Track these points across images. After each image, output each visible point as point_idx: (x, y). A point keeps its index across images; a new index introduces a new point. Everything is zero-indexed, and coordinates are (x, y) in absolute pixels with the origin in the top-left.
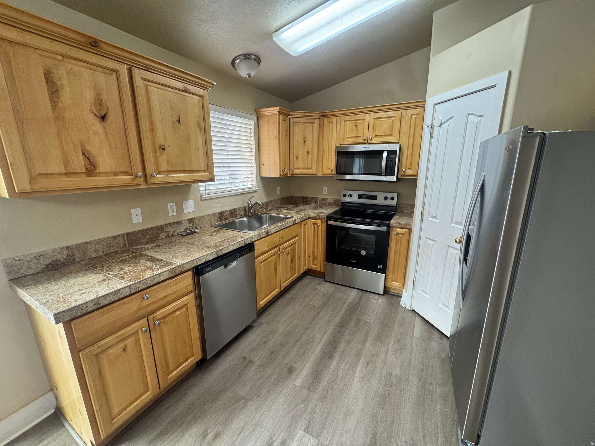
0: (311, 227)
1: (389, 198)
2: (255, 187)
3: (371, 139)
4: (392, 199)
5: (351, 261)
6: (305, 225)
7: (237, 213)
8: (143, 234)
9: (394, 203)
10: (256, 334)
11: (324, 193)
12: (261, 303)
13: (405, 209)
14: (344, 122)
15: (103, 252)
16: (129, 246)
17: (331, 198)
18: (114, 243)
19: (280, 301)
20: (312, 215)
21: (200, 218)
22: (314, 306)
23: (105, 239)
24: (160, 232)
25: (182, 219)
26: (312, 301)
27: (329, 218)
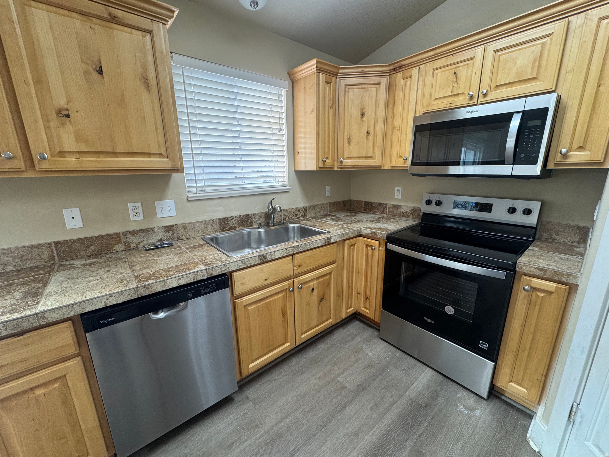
0: (363, 250)
1: (520, 210)
2: (287, 185)
3: (485, 95)
4: (527, 212)
5: (425, 318)
6: (351, 246)
7: (252, 222)
8: (83, 244)
9: (532, 220)
10: (229, 419)
11: (396, 197)
12: (251, 366)
13: (556, 235)
14: (431, 73)
15: (15, 266)
16: (59, 260)
17: (407, 206)
18: (34, 254)
19: (294, 361)
20: (365, 232)
21: (185, 227)
22: (344, 388)
23: (17, 248)
24: (114, 242)
25: (153, 226)
26: (345, 374)
27: (391, 238)
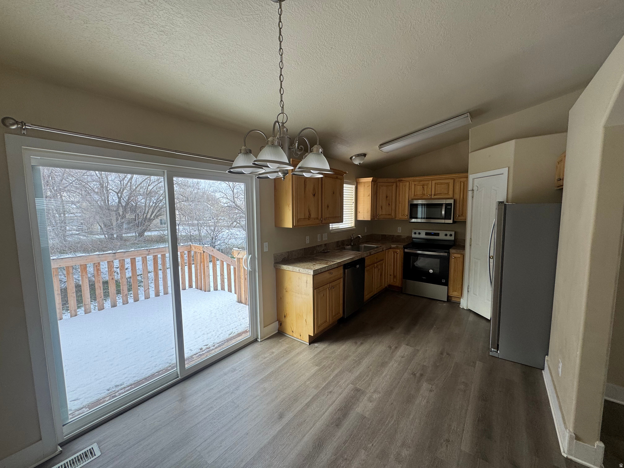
0: (392, 254)
1: (448, 235)
2: (354, 227)
3: (433, 196)
4: (451, 235)
5: (422, 277)
6: (388, 252)
7: (344, 243)
9: (452, 238)
14: (414, 185)
17: (404, 236)
20: (393, 246)
25: (322, 244)
27: (405, 248)
